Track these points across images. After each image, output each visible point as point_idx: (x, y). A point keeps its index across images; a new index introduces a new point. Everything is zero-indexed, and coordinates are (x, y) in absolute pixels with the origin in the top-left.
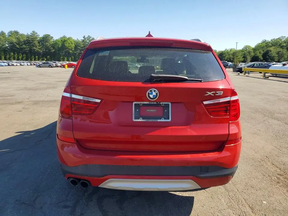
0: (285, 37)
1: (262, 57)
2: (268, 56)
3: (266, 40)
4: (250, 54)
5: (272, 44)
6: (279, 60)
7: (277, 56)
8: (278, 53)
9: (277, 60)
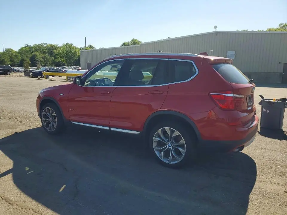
0: (46, 44)
1: (30, 61)
2: (36, 60)
3: (28, 45)
4: (17, 58)
5: (35, 49)
6: (45, 64)
7: (43, 61)
8: (43, 58)
9: (44, 64)
